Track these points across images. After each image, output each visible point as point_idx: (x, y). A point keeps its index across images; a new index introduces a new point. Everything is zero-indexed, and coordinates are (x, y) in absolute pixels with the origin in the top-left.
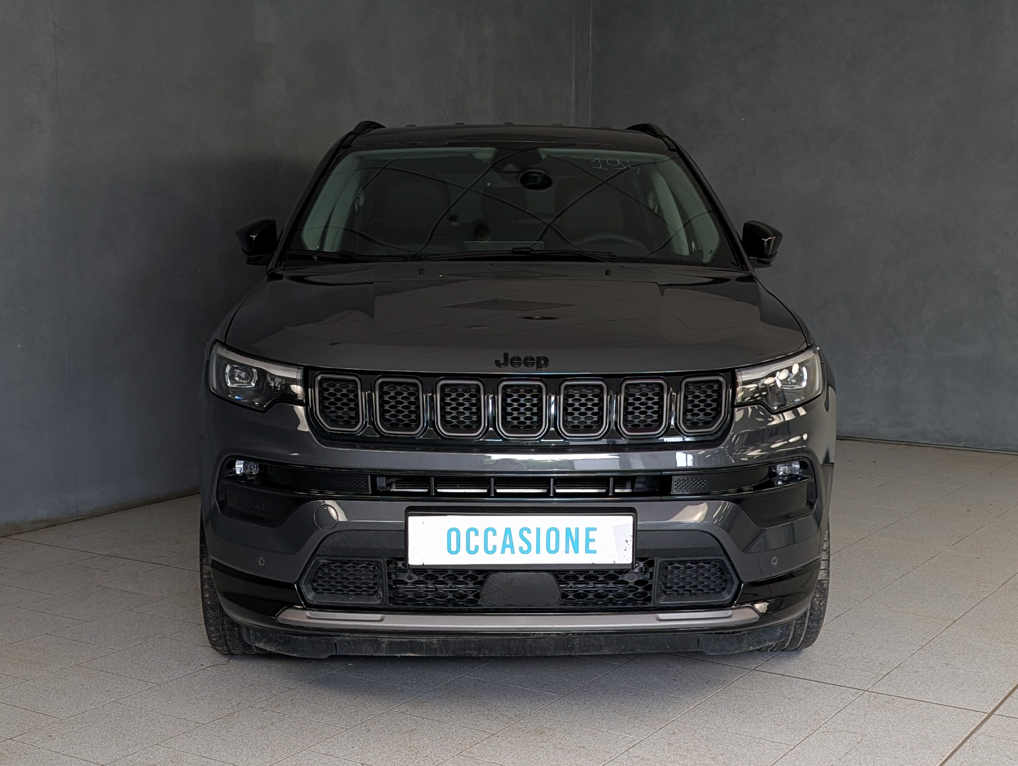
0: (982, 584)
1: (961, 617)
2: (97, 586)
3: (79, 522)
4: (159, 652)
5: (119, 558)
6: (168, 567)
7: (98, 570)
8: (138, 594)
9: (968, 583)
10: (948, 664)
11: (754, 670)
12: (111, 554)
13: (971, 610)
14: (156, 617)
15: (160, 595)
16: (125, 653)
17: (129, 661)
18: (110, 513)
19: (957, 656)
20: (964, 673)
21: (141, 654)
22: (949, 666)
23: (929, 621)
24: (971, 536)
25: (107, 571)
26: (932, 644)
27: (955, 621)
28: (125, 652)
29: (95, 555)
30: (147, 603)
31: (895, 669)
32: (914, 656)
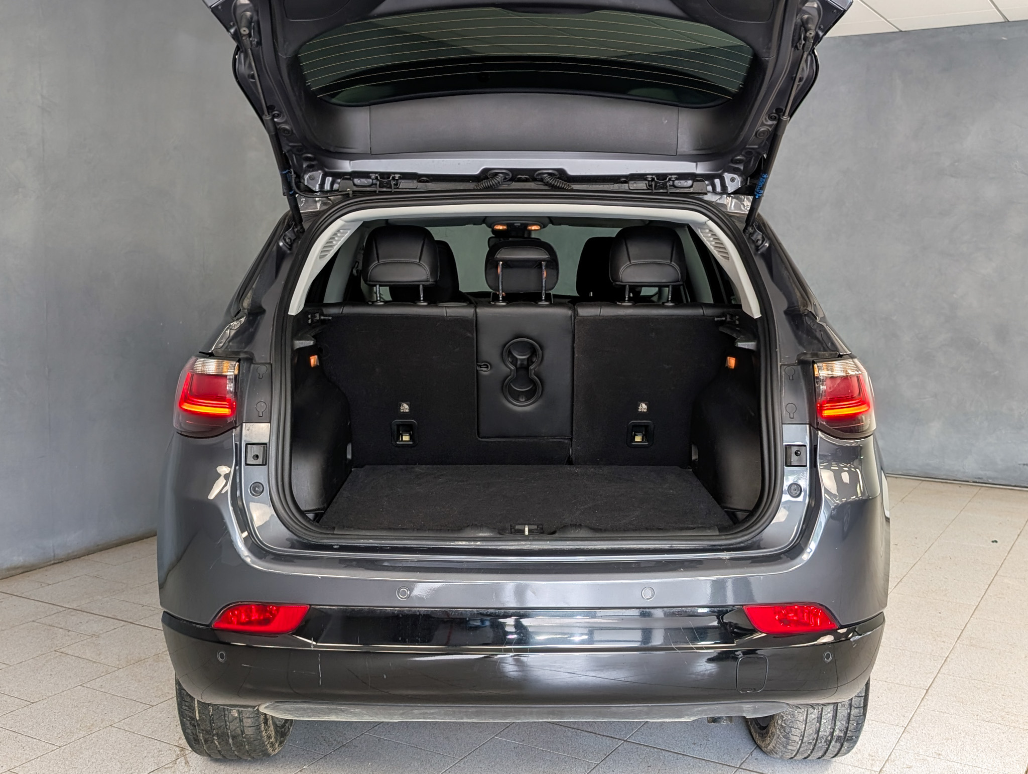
0: (939, 639)
1: (931, 684)
2: (55, 651)
3: (55, 566)
4: (102, 749)
5: (85, 613)
6: (132, 625)
7: (61, 630)
8: (95, 662)
9: (924, 638)
10: (939, 754)
11: (739, 768)
12: (78, 608)
13: (939, 675)
14: (107, 695)
15: (118, 663)
16: (65, 751)
17: (67, 762)
18: (88, 555)
19: (945, 741)
20: (961, 768)
21: (81, 753)
22: (941, 757)
23: (902, 691)
24: (908, 575)
25: (69, 631)
26: (913, 724)
27: (927, 690)
28: (65, 749)
29: (61, 609)
30: (103, 674)
31: (887, 763)
32: (902, 743)
